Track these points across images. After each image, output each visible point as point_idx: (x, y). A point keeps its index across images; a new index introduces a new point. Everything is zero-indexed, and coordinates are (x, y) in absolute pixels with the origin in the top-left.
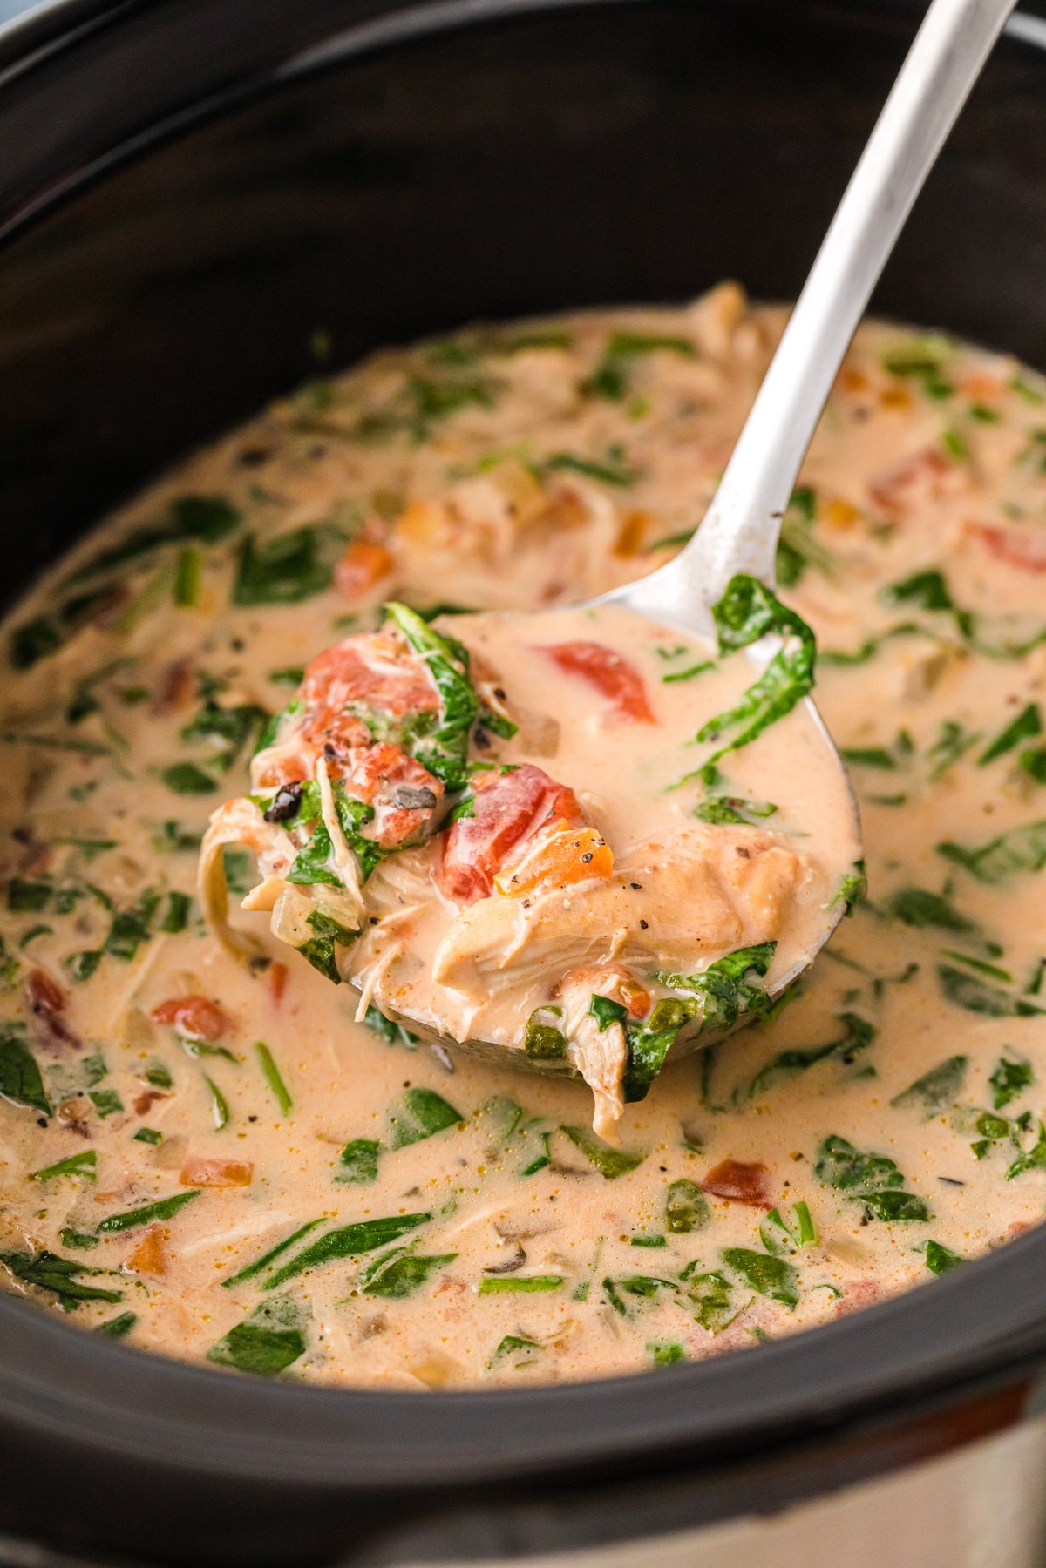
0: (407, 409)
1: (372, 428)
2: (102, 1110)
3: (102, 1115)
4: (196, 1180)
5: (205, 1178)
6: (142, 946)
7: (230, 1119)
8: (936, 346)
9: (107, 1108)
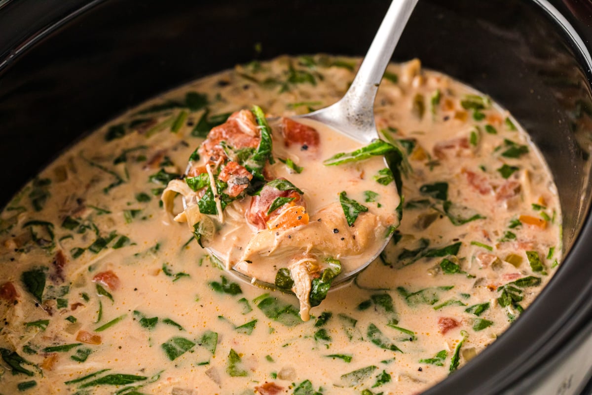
0: (284, 79)
1: (270, 82)
2: (59, 306)
3: (59, 308)
4: (81, 339)
5: (85, 339)
6: (103, 250)
7: (101, 320)
8: (485, 100)
9: (61, 305)
